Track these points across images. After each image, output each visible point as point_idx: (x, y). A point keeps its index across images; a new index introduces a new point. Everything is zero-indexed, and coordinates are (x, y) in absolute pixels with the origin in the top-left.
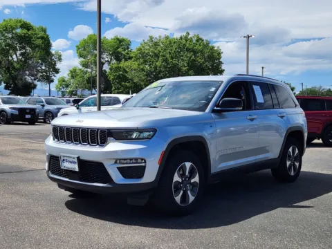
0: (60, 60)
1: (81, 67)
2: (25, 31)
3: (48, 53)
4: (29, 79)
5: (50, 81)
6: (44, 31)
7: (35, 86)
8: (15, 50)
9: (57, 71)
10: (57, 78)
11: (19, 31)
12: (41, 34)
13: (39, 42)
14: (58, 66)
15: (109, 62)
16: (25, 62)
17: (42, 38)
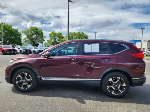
0: (45, 38)
1: (50, 40)
2: (37, 30)
3: (43, 36)
4: (37, 42)
5: (42, 43)
6: (42, 30)
7: (39, 44)
8: (34, 35)
9: (44, 41)
10: (44, 42)
11: (35, 30)
12: (41, 31)
13: (40, 33)
14: (45, 39)
15: (57, 39)
16: (37, 38)
17: (41, 32)
